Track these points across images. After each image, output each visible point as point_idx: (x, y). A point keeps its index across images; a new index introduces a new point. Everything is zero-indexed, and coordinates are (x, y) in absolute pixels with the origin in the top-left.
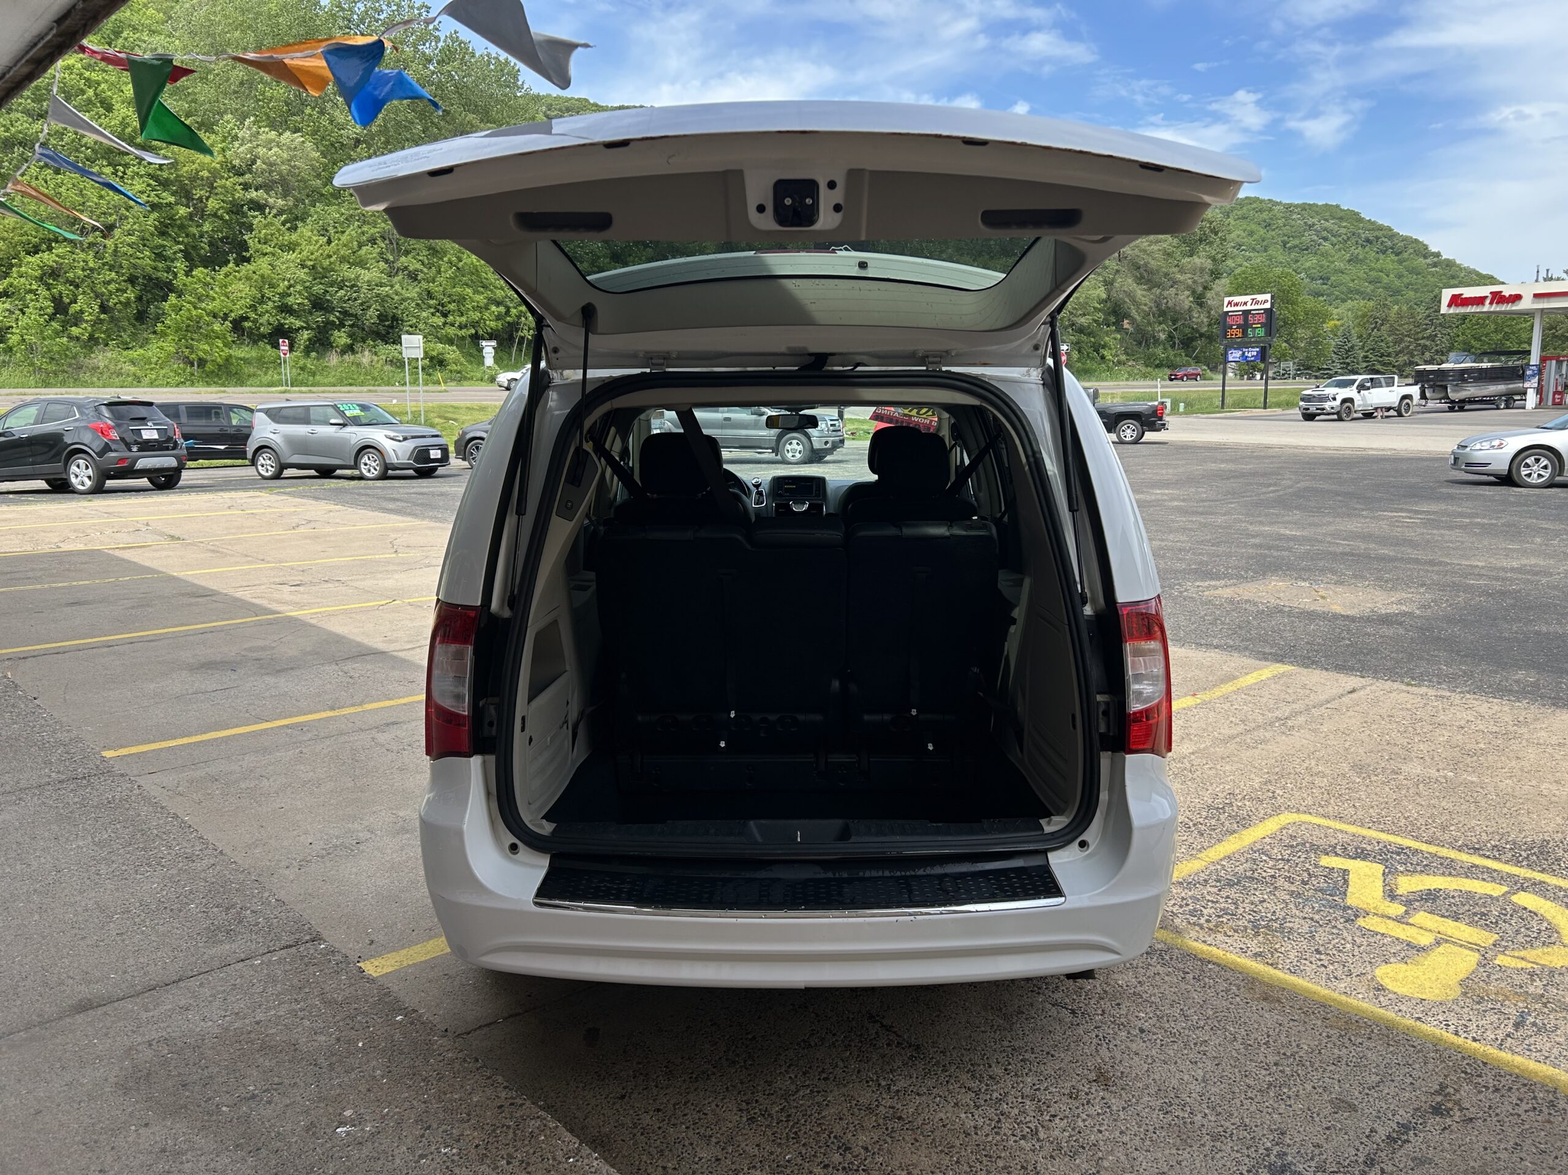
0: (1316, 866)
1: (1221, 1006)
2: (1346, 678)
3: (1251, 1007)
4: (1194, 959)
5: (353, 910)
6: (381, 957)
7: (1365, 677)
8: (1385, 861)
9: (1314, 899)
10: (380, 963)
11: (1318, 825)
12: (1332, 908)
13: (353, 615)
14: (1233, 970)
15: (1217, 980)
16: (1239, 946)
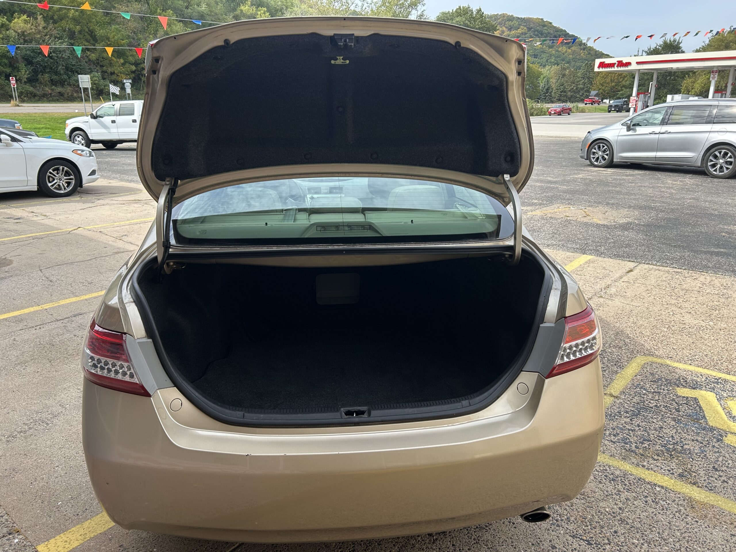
0: (678, 396)
1: (682, 527)
2: (623, 262)
3: (701, 526)
4: (645, 483)
5: (47, 483)
6: (68, 531)
7: (632, 262)
8: (713, 389)
9: (689, 424)
10: (68, 537)
11: (662, 364)
12: (704, 430)
13: (53, 238)
14: (673, 491)
15: (668, 501)
16: (666, 469)
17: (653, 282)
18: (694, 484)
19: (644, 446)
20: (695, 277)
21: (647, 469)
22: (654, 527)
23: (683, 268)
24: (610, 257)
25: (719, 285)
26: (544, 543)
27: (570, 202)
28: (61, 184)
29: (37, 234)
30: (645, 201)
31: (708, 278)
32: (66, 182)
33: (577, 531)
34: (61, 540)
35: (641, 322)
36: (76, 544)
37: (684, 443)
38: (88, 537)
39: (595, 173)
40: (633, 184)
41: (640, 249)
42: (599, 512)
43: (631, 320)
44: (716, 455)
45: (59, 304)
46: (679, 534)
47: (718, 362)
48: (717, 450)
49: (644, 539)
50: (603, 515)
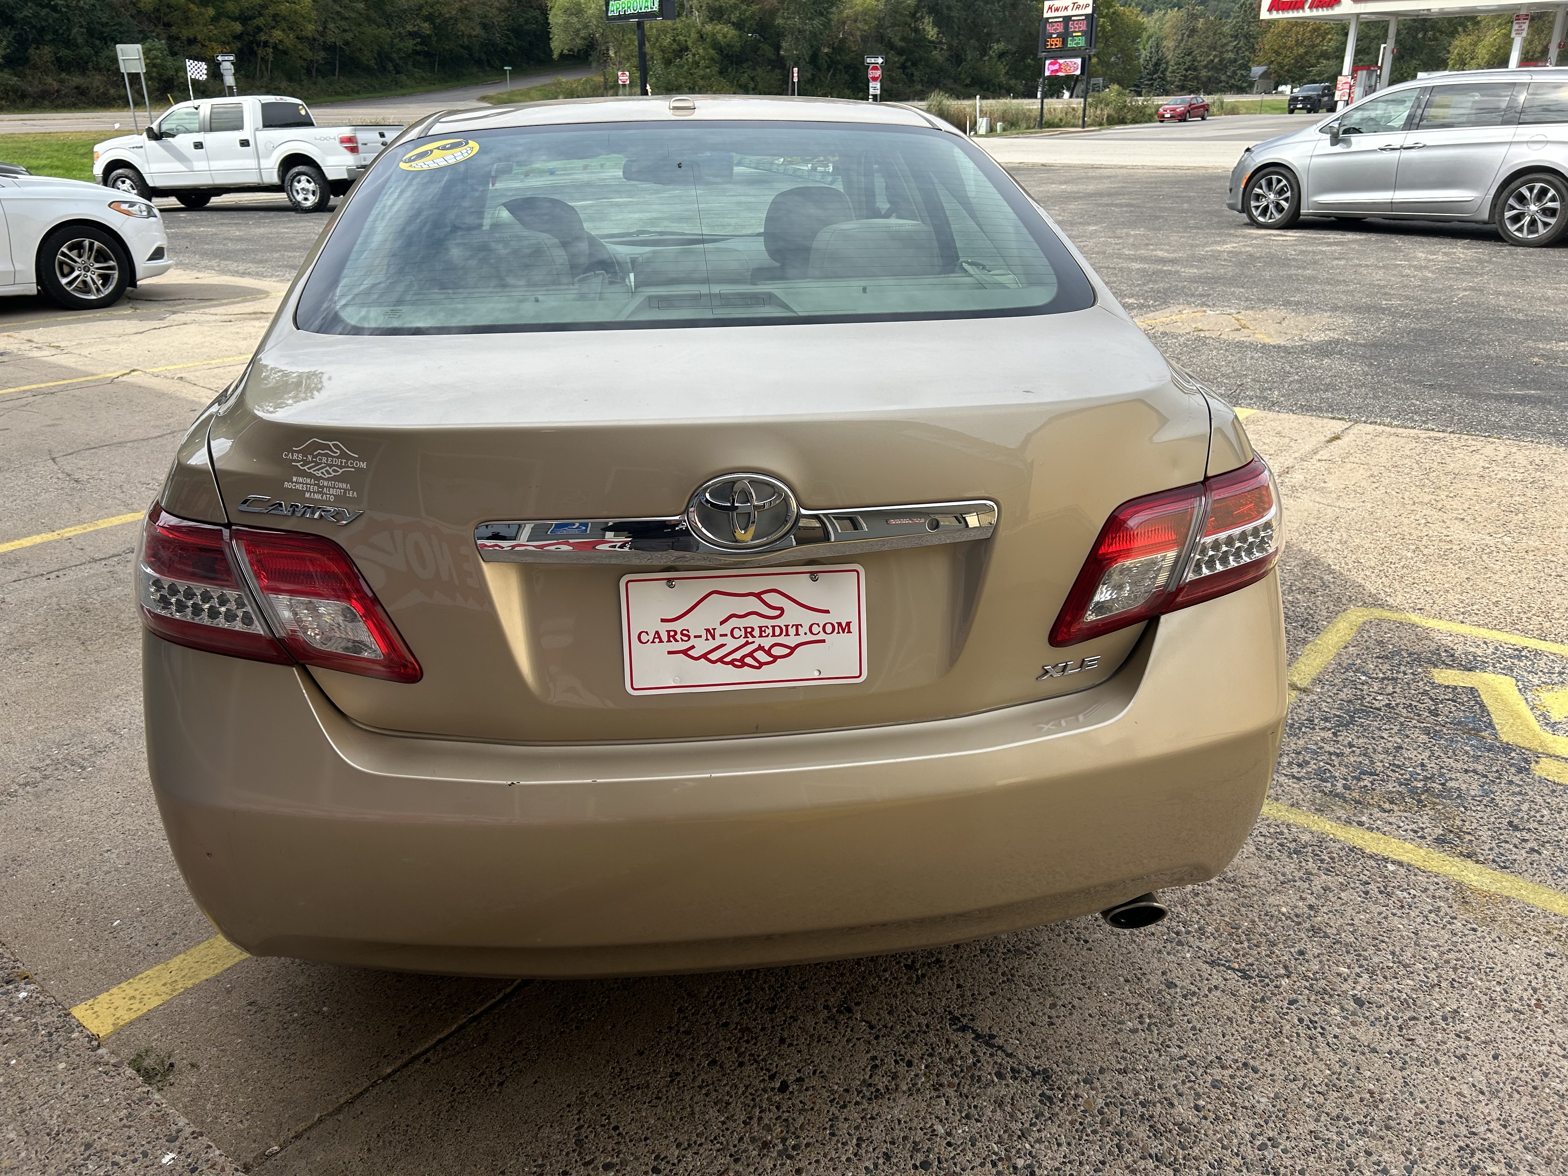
0: (1435, 686)
1: (1443, 941)
2: (1319, 421)
3: (1484, 938)
4: (1363, 857)
5: (87, 884)
6: (137, 977)
7: (1340, 419)
8: (1509, 671)
9: (1459, 739)
10: (136, 990)
11: (1401, 623)
12: (1489, 751)
13: (77, 392)
14: (1424, 872)
15: (1412, 892)
16: (1410, 827)
17: (1383, 461)
18: (1469, 856)
19: (1362, 784)
20: (1474, 448)
21: (1368, 828)
22: (1383, 942)
23: (1449, 430)
24: (1291, 410)
25: (1525, 463)
26: (1150, 977)
27: (1205, 301)
28: (89, 279)
29: (43, 385)
30: (1367, 296)
31: (1501, 448)
32: (100, 275)
33: (1219, 953)
34: (123, 995)
35: (1357, 541)
36: (155, 1002)
37: (1448, 776)
38: (180, 987)
39: (1260, 241)
40: (1342, 262)
41: (1356, 394)
42: (1266, 915)
43: (1337, 536)
44: (1515, 799)
45: (97, 528)
46: (1435, 954)
47: (1522, 615)
48: (1518, 789)
49: (1361, 966)
50: (1274, 920)
